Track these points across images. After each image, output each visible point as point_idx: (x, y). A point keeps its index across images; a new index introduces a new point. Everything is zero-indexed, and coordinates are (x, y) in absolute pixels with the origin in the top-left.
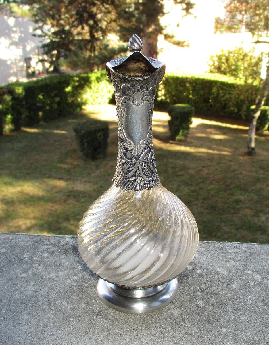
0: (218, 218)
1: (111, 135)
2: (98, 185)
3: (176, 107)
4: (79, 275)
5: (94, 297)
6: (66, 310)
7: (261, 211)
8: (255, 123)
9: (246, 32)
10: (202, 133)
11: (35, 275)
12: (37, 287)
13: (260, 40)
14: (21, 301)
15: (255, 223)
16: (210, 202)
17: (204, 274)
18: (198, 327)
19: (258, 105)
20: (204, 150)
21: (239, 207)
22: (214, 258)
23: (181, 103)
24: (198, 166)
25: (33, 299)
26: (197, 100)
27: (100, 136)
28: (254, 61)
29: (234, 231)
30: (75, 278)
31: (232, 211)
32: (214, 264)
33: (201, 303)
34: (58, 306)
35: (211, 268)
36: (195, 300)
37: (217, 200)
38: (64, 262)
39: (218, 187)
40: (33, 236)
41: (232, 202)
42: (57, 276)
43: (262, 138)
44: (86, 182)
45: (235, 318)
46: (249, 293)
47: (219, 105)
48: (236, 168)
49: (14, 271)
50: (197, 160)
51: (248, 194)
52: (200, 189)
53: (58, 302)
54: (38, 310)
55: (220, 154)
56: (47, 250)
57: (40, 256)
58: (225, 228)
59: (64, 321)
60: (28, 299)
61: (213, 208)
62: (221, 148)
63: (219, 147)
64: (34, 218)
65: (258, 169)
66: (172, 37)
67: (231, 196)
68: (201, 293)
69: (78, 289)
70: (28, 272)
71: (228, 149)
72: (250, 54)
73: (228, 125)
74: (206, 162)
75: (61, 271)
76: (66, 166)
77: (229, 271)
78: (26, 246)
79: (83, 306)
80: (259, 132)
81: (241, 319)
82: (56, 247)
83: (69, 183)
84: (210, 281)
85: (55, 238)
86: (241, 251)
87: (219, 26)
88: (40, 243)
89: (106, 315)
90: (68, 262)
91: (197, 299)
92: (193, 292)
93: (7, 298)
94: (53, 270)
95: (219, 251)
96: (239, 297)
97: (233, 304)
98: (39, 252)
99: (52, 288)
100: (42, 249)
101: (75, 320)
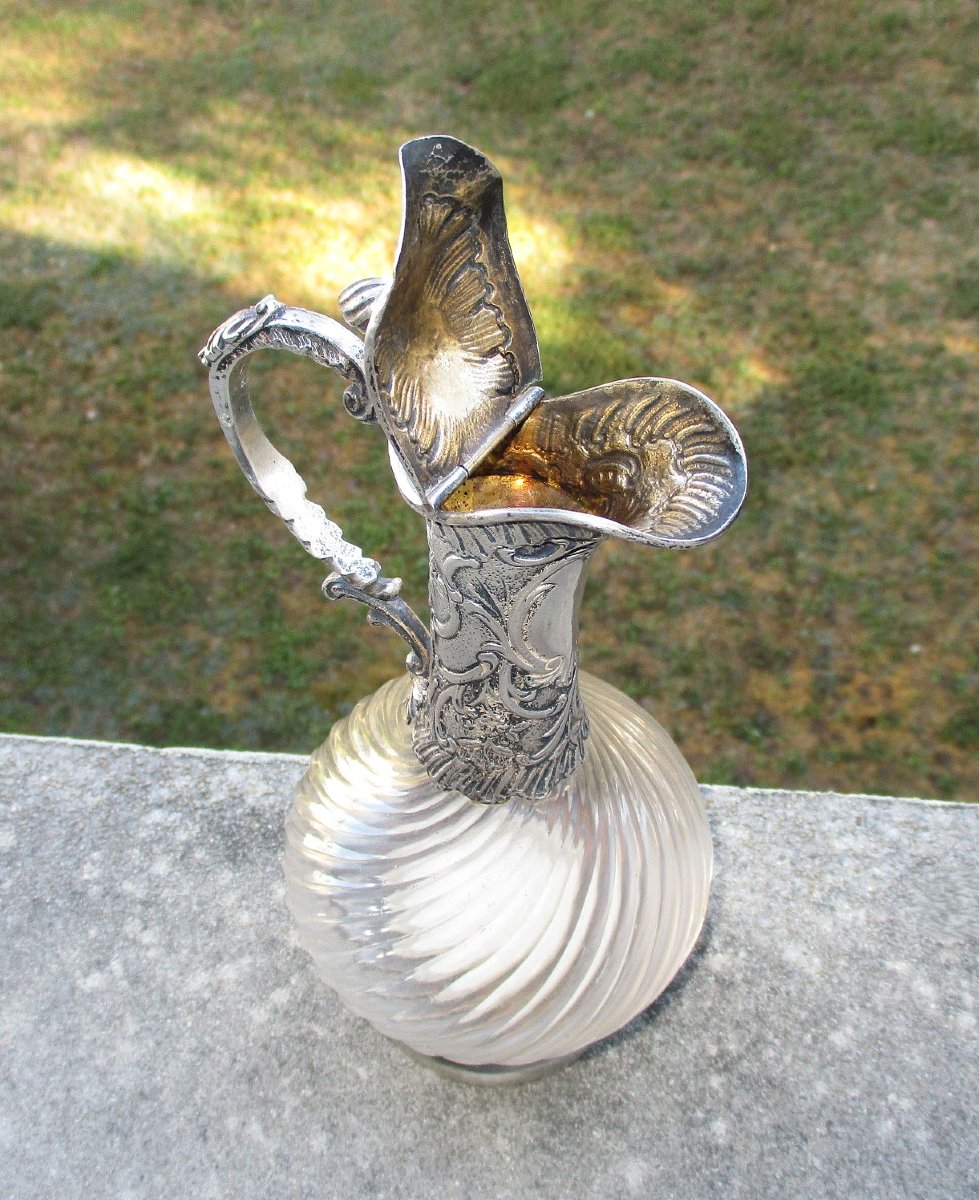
0: (806, 100)
4: (293, 982)
5: (353, 1098)
6: (262, 1164)
11: (135, 980)
12: (151, 1044)
14: (104, 1118)
15: (953, 124)
16: (780, 26)
17: (739, 977)
21: (894, 50)
25: (145, 1108)
29: (864, 154)
30: (281, 996)
31: (866, 69)
32: (777, 920)
33: (719, 1129)
34: (233, 1143)
35: (763, 940)
36: (699, 1114)
37: (809, 21)
38: (232, 906)
40: (103, 754)
41: (871, 29)
42: (215, 984)
46: (889, 1079)
49: (58, 956)
53: (232, 1123)
54: (166, 1162)
56: (165, 832)
57: (142, 870)
60: (125, 1109)
61: (790, 53)
68: (722, 1079)
69: (293, 1056)
70: (107, 962)
75: (226, 958)
77: (828, 952)
78: (83, 815)
79: (319, 1142)
82: (197, 817)
84: (757, 1016)
85: (187, 762)
86: (878, 846)
88: (135, 797)
89: (397, 1189)
90: (247, 908)
91: (708, 1112)
92: (695, 1074)
93: (54, 1104)
94: (196, 953)
95: (799, 846)
96: (854, 1099)
97: (829, 1132)
98: (137, 851)
99: (203, 1053)
100: (144, 834)
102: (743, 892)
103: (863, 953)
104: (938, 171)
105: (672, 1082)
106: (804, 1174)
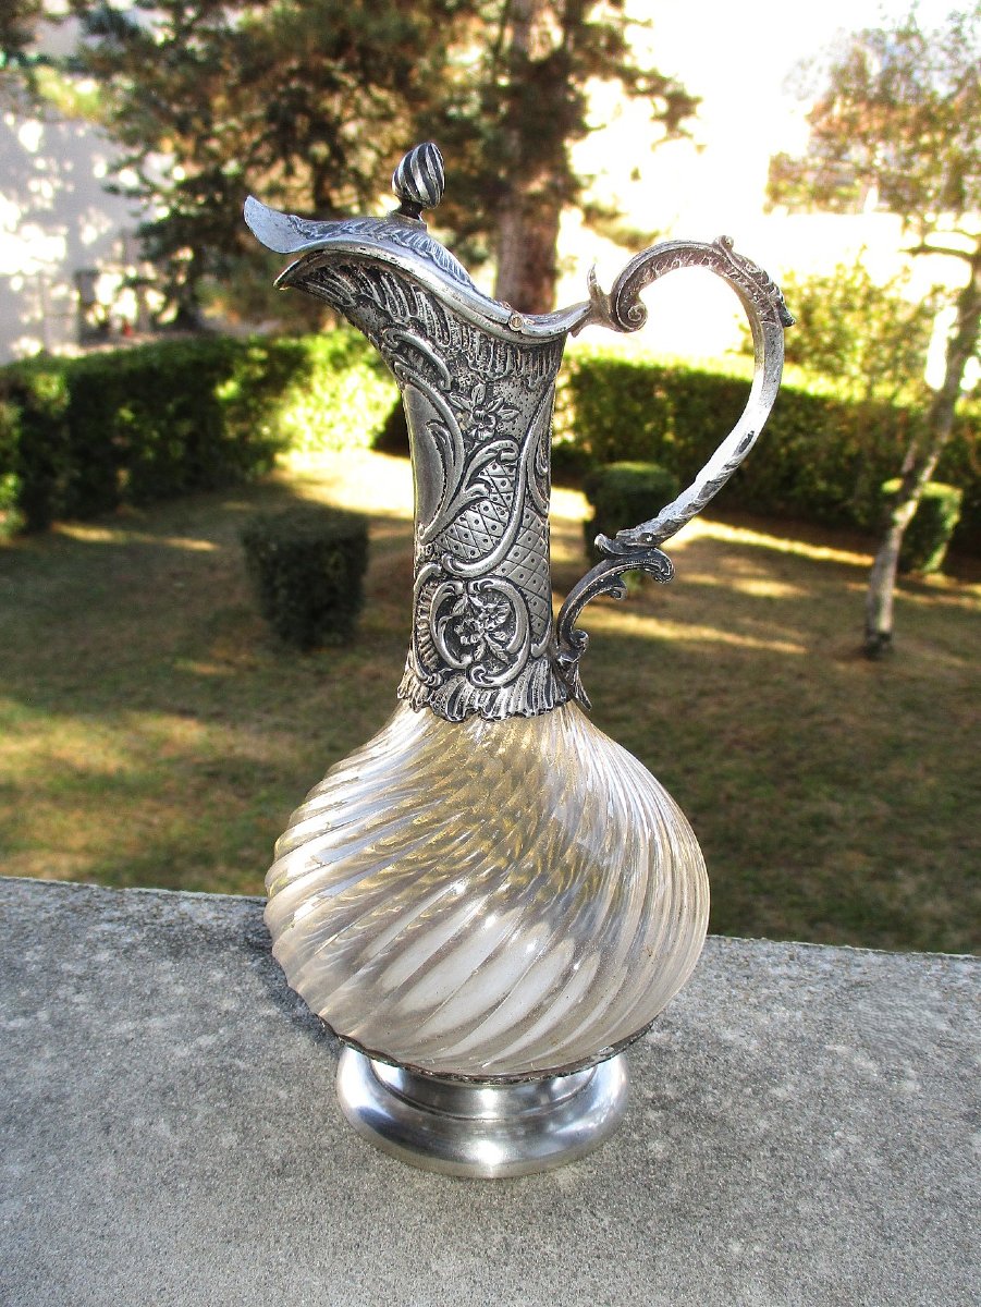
1: (377, 564)
2: (322, 743)
3: (614, 475)
4: (221, 1031)
5: (270, 1111)
6: (164, 1152)
7: (901, 861)
8: (895, 544)
9: (880, 210)
10: (704, 571)
11: (60, 1024)
12: (66, 1065)
13: (930, 241)
16: (721, 818)
17: (676, 1048)
18: (642, 1232)
19: (911, 481)
20: (709, 633)
21: (822, 841)
22: (714, 992)
23: (632, 459)
24: (685, 687)
25: (49, 1108)
26: (692, 450)
27: (336, 566)
28: (903, 316)
30: (206, 1041)
31: (798, 856)
32: (715, 1014)
33: (658, 1148)
34: (137, 1136)
35: (702, 1027)
36: (636, 1136)
37: (746, 816)
38: (169, 983)
39: (750, 767)
40: (63, 889)
41: (801, 824)
42: (141, 1030)
43: (920, 600)
44: (277, 726)
45: (776, 1205)
46: (834, 1122)
47: (769, 471)
48: (820, 701)
50: (683, 667)
51: (857, 797)
52: (688, 771)
53: (138, 1122)
54: (63, 1146)
55: (765, 650)
56: (109, 941)
57: (83, 958)
58: (768, 915)
59: (156, 1189)
60: (29, 1107)
62: (771, 626)
63: (761, 624)
64: (87, 850)
65: (899, 709)
66: (613, 216)
67: (795, 803)
68: (660, 1113)
69: (212, 1080)
70: (34, 1012)
71: (793, 634)
72: (888, 295)
73: (799, 548)
74: (714, 676)
75: (155, 1014)
76: (207, 669)
77: (768, 1041)
78: (34, 923)
79: (229, 1139)
80: (908, 577)
81: (798, 1212)
82: (145, 929)
83: (217, 728)
84: (695, 1074)
85: (143, 897)
86: (813, 973)
87: (783, 185)
88: (87, 914)
89: (308, 1176)
90: (183, 984)
91: (645, 1135)
94: (126, 1010)
95: (734, 970)
96: (799, 1133)
97: (774, 1156)
98: (81, 946)
99: (119, 1073)
100: (91, 937)
101: (194, 1187)
103: (802, 1038)
106: (749, 1183)
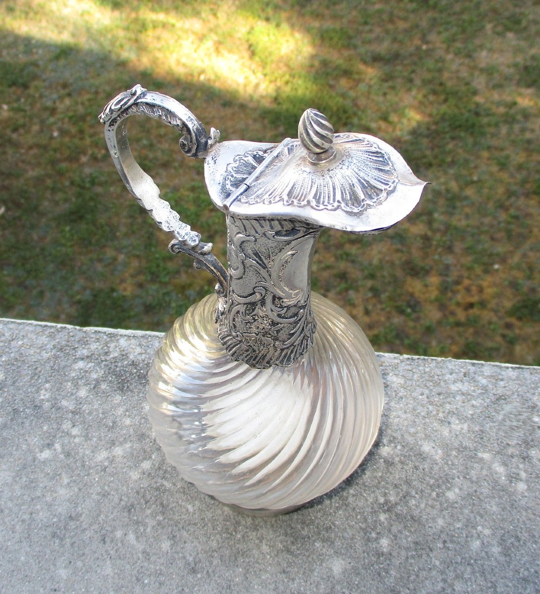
4: (153, 457)
5: (185, 522)
6: (135, 557)
11: (68, 455)
12: (76, 490)
14: (50, 529)
17: (397, 459)
25: (72, 525)
30: (146, 465)
32: (419, 428)
33: (384, 543)
34: (120, 545)
35: (410, 439)
36: (373, 535)
38: (121, 415)
40: (52, 330)
42: (111, 458)
46: (478, 518)
49: (26, 440)
53: (119, 534)
54: (83, 554)
56: (84, 377)
57: (72, 394)
60: (61, 525)
68: (387, 516)
69: (153, 498)
70: (53, 444)
75: (117, 444)
77: (446, 448)
79: (166, 545)
84: (407, 482)
86: (475, 389)
88: (69, 354)
89: (208, 571)
90: (129, 416)
91: (378, 533)
92: (372, 513)
93: (23, 521)
94: (101, 440)
95: (432, 387)
96: (458, 528)
97: (445, 547)
98: (69, 384)
99: (104, 495)
100: (74, 375)
101: (152, 583)
102: (400, 413)
103: (466, 448)
104: (516, 6)
105: (359, 517)
106: (430, 569)
